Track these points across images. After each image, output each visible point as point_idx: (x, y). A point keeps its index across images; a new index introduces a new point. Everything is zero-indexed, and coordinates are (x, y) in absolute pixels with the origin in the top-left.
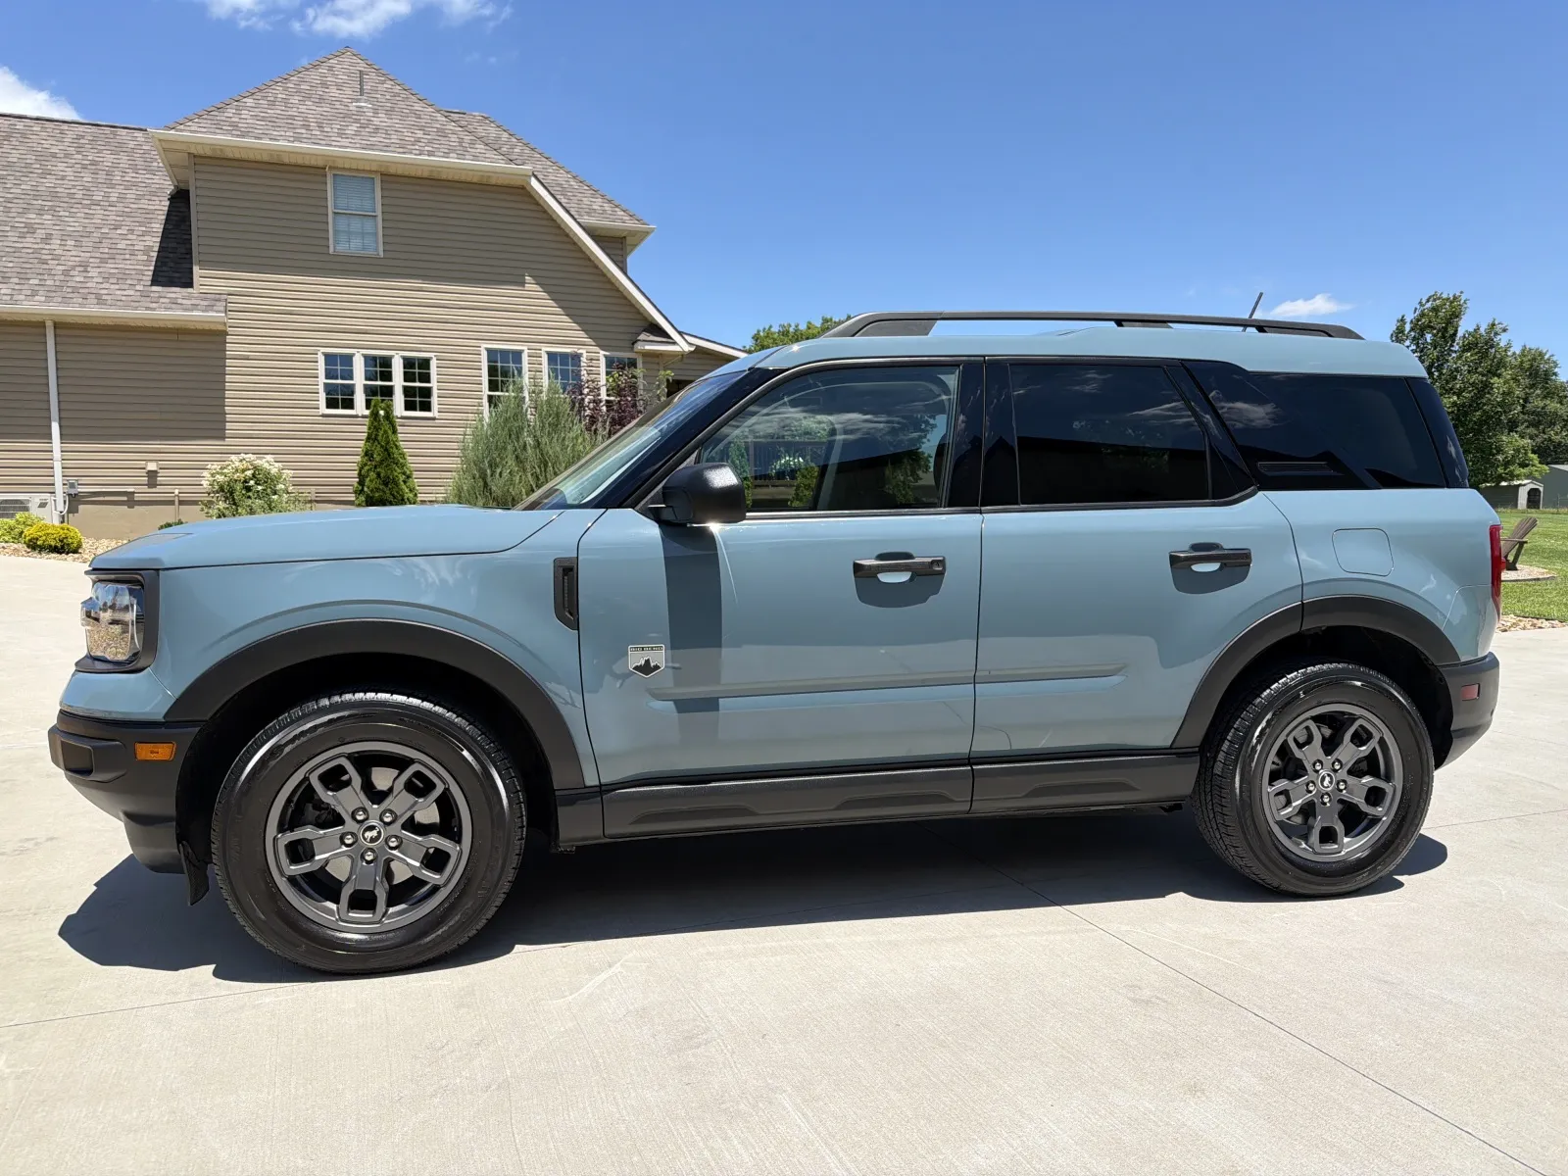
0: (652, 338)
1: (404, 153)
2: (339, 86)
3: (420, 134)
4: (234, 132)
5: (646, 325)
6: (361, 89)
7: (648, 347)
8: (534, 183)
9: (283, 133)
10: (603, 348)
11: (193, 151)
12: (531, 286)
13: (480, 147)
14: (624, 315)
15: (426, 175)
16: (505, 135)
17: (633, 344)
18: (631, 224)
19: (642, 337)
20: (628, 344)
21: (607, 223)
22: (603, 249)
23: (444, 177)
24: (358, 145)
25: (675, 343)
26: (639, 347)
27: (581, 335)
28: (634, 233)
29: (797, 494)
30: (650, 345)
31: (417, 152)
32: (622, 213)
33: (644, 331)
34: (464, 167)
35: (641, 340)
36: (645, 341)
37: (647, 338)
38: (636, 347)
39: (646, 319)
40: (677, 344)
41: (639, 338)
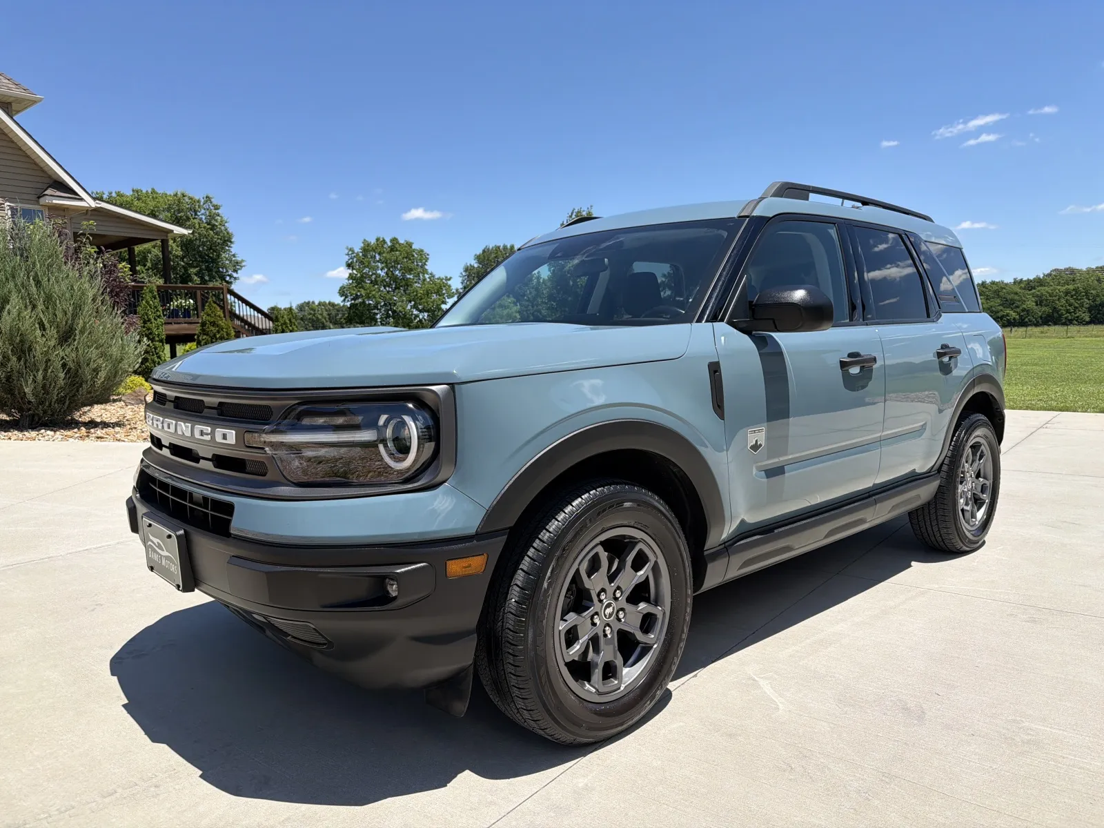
0: (59, 193)
5: (51, 182)
7: (54, 202)
10: (7, 199)
14: (28, 172)
17: (39, 198)
18: (17, 92)
19: (49, 192)
20: (34, 197)
25: (82, 199)
26: (46, 200)
28: (19, 100)
29: (203, 330)
30: (57, 199)
32: (7, 81)
33: (51, 187)
35: (47, 195)
36: (51, 195)
37: (53, 193)
38: (42, 201)
39: (50, 177)
40: (85, 201)
41: (46, 193)
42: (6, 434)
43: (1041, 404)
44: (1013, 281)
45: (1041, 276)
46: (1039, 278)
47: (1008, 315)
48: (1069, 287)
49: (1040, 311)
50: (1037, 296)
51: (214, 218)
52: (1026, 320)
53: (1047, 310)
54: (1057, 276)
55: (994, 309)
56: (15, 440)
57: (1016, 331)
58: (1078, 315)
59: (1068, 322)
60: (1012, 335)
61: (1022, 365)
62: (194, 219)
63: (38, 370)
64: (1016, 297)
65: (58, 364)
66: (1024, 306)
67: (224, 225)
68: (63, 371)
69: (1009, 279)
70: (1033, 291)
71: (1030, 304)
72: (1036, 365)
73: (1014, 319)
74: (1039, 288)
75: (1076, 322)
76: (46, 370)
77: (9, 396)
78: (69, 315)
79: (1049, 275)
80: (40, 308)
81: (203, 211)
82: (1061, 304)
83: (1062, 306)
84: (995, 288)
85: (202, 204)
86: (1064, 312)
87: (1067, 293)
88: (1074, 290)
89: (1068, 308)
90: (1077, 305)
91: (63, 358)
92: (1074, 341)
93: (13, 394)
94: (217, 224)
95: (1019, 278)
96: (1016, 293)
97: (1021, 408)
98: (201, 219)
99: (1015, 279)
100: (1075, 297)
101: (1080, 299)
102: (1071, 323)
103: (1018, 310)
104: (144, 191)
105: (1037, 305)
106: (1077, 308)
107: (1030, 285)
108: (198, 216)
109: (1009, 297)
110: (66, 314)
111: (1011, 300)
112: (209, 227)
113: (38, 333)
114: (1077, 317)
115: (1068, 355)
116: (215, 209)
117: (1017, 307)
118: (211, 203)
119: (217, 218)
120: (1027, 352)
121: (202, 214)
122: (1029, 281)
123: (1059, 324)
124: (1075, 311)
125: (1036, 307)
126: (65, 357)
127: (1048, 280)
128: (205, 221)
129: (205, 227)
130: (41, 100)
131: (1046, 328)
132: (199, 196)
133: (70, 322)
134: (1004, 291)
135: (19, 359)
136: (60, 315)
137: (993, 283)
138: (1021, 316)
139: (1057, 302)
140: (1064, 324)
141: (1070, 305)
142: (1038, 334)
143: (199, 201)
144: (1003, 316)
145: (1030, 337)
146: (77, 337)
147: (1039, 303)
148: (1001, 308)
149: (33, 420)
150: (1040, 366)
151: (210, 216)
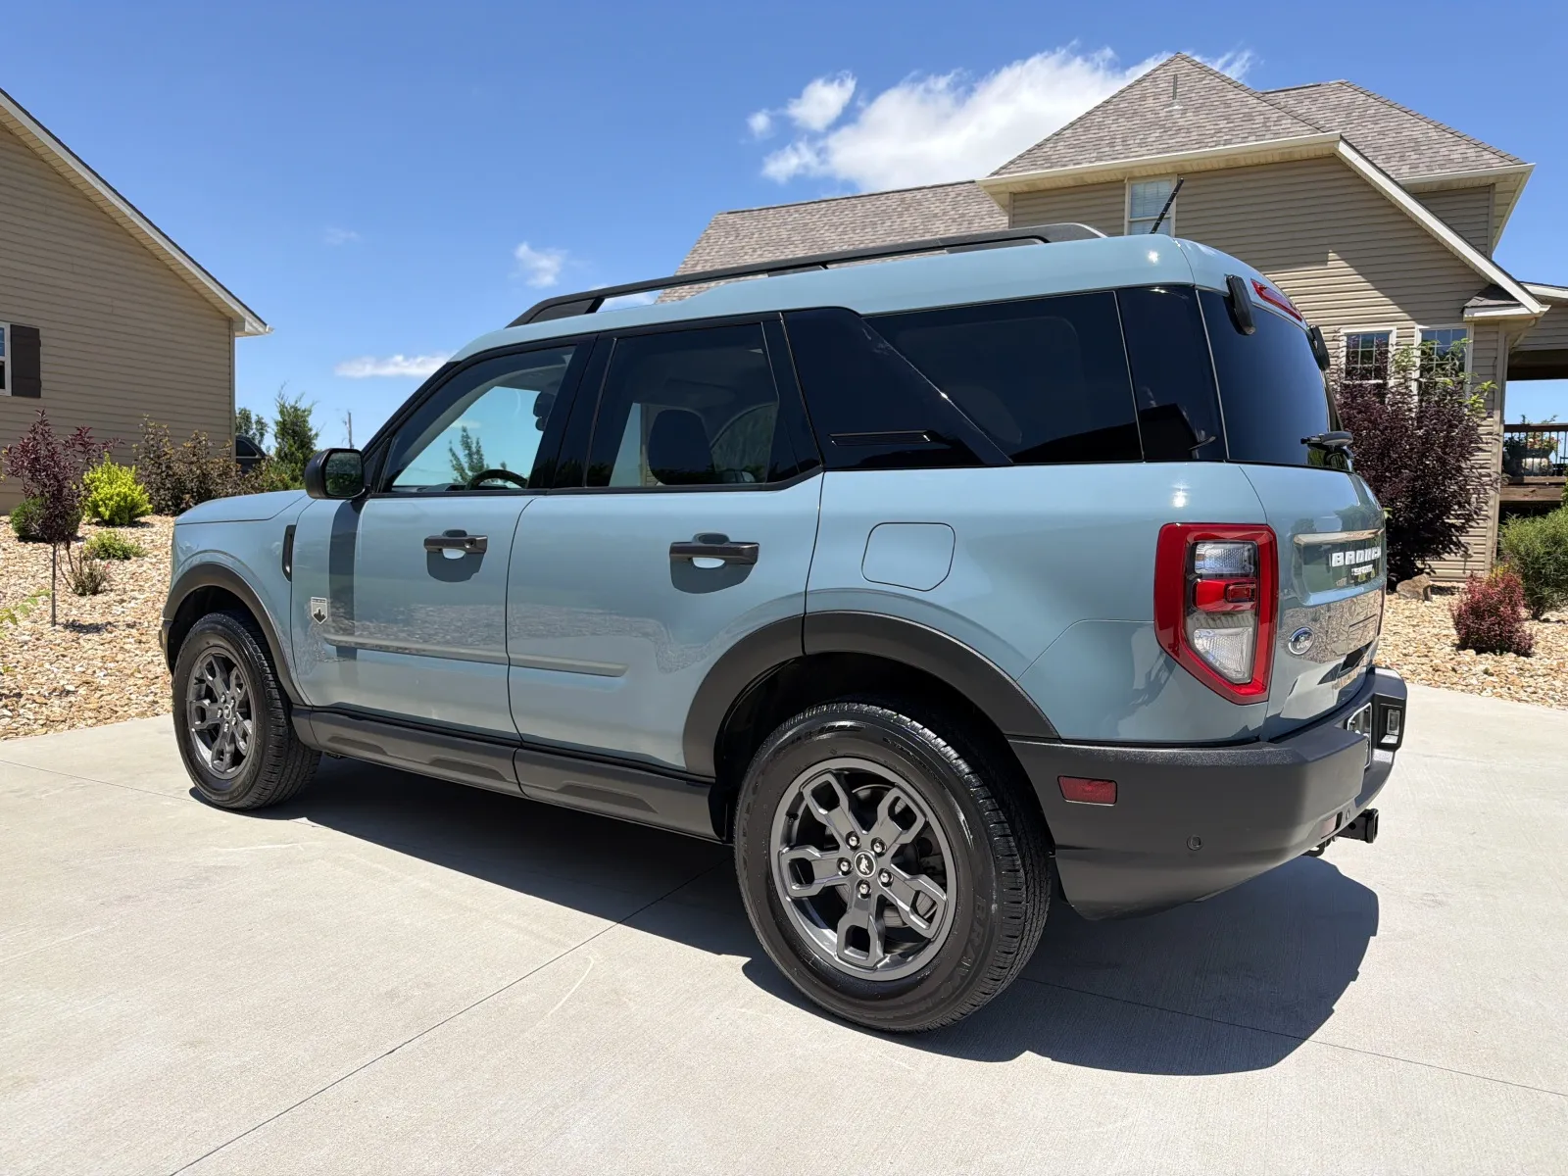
0: (1486, 302)
1: (1199, 148)
2: (1156, 96)
3: (1223, 124)
4: (1046, 165)
5: (1482, 286)
6: (1175, 93)
8: (1344, 149)
9: (1088, 156)
10: (1419, 321)
11: (1012, 190)
12: (1336, 263)
13: (1287, 122)
15: (1222, 165)
16: (1362, 97)
17: (1461, 313)
20: (1454, 313)
21: (1465, 172)
22: (1426, 207)
23: (1243, 163)
24: (1154, 151)
25: (1519, 305)
27: (1393, 310)
30: (1484, 311)
31: (1213, 144)
32: (1489, 155)
33: (1477, 295)
34: (1264, 148)
35: (1471, 307)
36: (1476, 306)
37: (1479, 303)
39: (1483, 280)
41: (1470, 304)
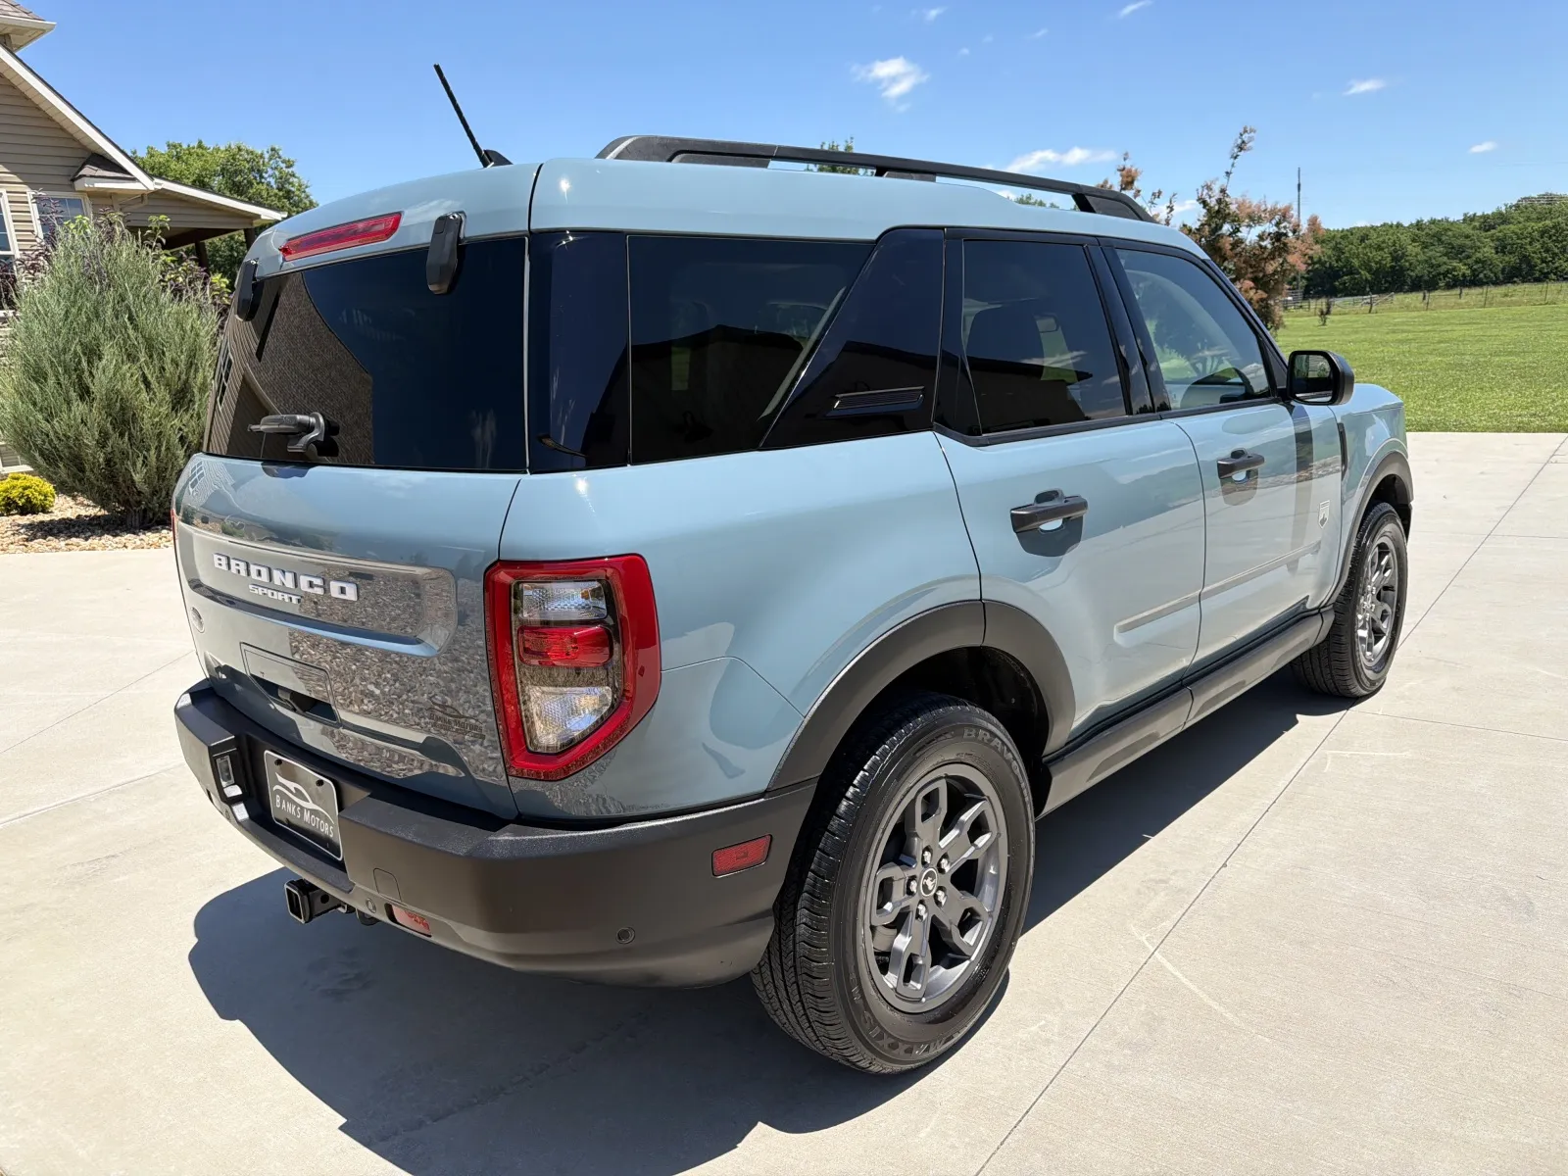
0: (101, 172)
5: (88, 155)
7: (97, 185)
10: (33, 186)
14: (49, 142)
17: (73, 180)
18: (16, 17)
19: (87, 170)
20: (66, 181)
25: (134, 179)
26: (85, 185)
28: (20, 30)
30: (99, 182)
33: (86, 162)
35: (85, 176)
36: (91, 176)
37: (93, 173)
38: (78, 184)
39: (84, 148)
40: (139, 181)
41: (82, 173)
42: (117, 539)
43: (1537, 422)
44: (1462, 218)
45: (1503, 209)
46: (1501, 214)
47: (1454, 269)
48: (1548, 222)
49: (1500, 261)
50: (1498, 240)
51: (287, 180)
52: (1481, 276)
53: (1513, 259)
54: (1526, 208)
55: (1433, 261)
56: (134, 548)
57: (1467, 294)
58: (1557, 264)
59: (1542, 278)
60: (1463, 301)
61: (1491, 355)
62: (258, 184)
63: (148, 450)
64: (1468, 242)
65: (176, 440)
66: (1478, 255)
67: (304, 192)
68: (183, 447)
69: (1456, 216)
70: (1493, 231)
71: (1488, 251)
72: (1511, 353)
73: (1464, 275)
74: (1502, 227)
75: (1554, 277)
76: (158, 448)
77: (111, 485)
78: (182, 366)
79: (1517, 206)
80: (142, 360)
81: (270, 172)
82: (1534, 250)
83: (1535, 253)
84: (1435, 229)
85: (266, 160)
86: (1539, 262)
87: (1543, 233)
88: (1554, 227)
89: (1544, 255)
90: (1557, 251)
91: (180, 429)
92: (1557, 309)
93: (116, 484)
94: (293, 189)
95: (1471, 213)
96: (1467, 237)
97: (1508, 430)
98: (269, 184)
99: (1465, 215)
100: (1554, 238)
101: (1562, 242)
102: (1547, 278)
103: (1469, 261)
104: (185, 146)
105: (1497, 253)
106: (1556, 254)
107: (1487, 223)
108: (265, 179)
109: (1457, 242)
110: (177, 365)
111: (1460, 246)
112: (281, 194)
113: (144, 395)
114: (1556, 268)
115: (1554, 333)
116: (287, 167)
117: (1468, 257)
118: (280, 157)
119: (291, 180)
120: (1495, 332)
121: (269, 176)
122: (1485, 217)
123: (1529, 281)
124: (1554, 259)
125: (1496, 256)
126: (183, 427)
127: (1516, 214)
128: (275, 186)
129: (276, 195)
130: (52, 27)
131: (1510, 288)
132: (260, 148)
133: (183, 377)
134: (1450, 233)
135: (122, 435)
136: (169, 366)
137: (1433, 222)
138: (1474, 271)
139: (1528, 247)
140: (1538, 280)
141: (1547, 251)
142: (1499, 299)
143: (262, 156)
144: (1448, 272)
145: (1491, 304)
146: (197, 398)
147: (1502, 248)
148: (1445, 259)
149: (144, 517)
150: (1517, 354)
151: (281, 178)
